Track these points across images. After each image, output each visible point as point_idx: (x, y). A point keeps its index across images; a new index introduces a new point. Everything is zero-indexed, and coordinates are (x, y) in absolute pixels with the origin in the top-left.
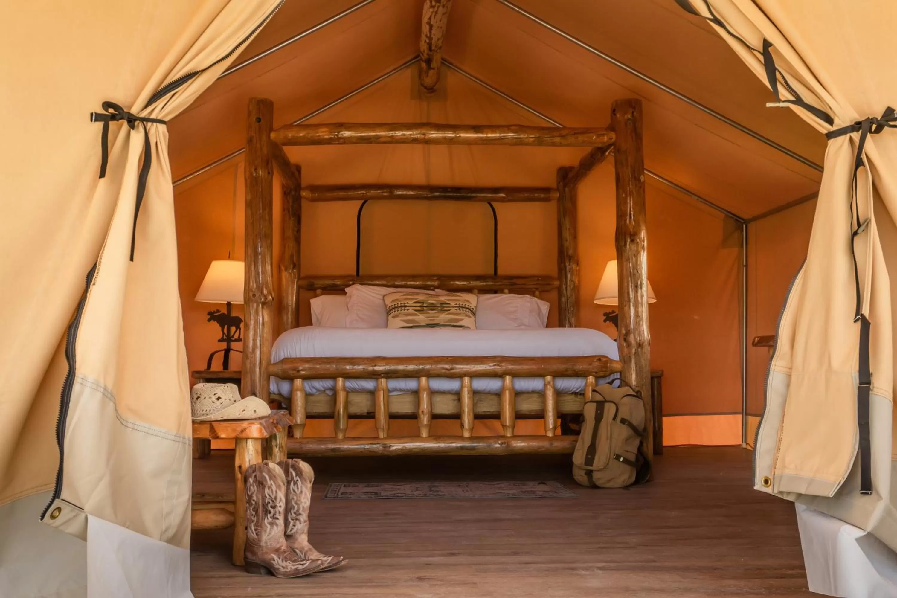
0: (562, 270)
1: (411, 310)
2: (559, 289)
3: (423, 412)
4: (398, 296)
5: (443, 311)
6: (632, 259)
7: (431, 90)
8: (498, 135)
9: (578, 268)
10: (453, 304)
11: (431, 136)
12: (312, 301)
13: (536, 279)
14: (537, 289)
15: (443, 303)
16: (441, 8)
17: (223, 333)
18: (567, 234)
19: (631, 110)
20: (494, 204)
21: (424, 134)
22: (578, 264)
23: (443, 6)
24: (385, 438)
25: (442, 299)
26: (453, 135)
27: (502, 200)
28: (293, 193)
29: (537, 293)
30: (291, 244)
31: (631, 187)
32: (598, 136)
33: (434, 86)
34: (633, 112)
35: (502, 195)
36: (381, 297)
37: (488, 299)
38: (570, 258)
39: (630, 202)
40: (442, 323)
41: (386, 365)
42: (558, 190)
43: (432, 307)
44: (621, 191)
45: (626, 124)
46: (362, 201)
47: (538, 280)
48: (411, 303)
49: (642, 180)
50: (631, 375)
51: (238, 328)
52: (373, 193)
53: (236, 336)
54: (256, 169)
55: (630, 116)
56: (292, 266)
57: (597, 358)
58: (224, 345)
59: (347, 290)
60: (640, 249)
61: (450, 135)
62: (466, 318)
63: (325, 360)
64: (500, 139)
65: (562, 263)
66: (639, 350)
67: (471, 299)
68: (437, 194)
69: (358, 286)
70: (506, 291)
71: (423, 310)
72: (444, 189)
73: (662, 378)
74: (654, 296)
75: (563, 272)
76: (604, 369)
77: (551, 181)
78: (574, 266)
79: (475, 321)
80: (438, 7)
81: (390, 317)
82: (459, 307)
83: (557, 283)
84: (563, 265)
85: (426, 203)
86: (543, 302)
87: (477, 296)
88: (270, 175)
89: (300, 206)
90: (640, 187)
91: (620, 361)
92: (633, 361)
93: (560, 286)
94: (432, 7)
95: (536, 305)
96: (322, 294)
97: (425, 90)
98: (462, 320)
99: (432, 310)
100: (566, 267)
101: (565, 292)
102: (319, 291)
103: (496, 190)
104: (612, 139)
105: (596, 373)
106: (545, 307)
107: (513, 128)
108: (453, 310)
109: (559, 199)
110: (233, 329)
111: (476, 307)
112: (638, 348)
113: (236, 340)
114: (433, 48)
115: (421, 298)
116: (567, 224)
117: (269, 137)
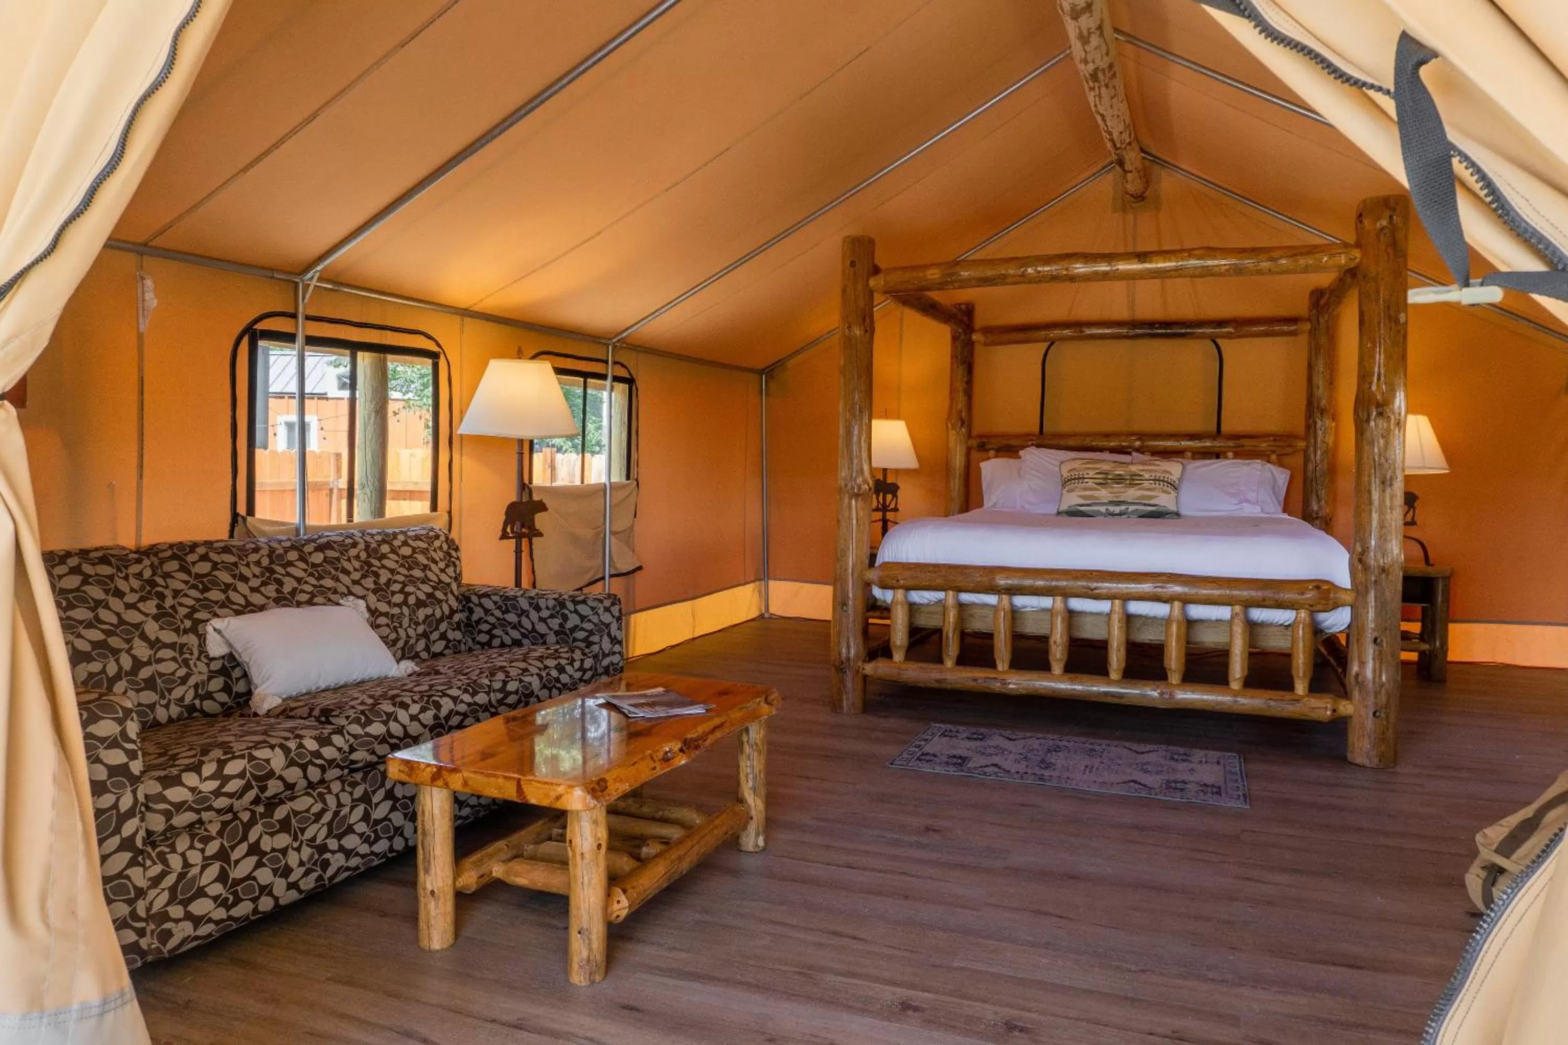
0: (1310, 427)
1: (1091, 483)
2: (1305, 451)
3: (1055, 642)
4: (1076, 464)
5: (1132, 485)
6: (1378, 442)
7: (1140, 197)
8: (1173, 264)
9: (1334, 424)
10: (1147, 476)
11: (1076, 271)
12: (983, 465)
13: (1272, 438)
14: (1273, 452)
15: (1133, 476)
16: (1103, 89)
17: (878, 502)
18: (1320, 381)
19: (1387, 213)
20: (1219, 341)
21: (1067, 269)
22: (1333, 419)
23: (1107, 86)
24: (1004, 672)
25: (1134, 468)
26: (1108, 268)
27: (1229, 336)
28: (962, 337)
29: (1274, 457)
30: (961, 398)
31: (1382, 332)
32: (1332, 256)
33: (1144, 192)
34: (1391, 217)
35: (1231, 330)
36: (1058, 464)
37: (1199, 467)
38: (1323, 412)
39: (1380, 358)
40: (1130, 501)
41: (1008, 578)
42: (1309, 320)
43: (1119, 479)
44: (1365, 338)
45: (1378, 236)
46: (1048, 344)
47: (1275, 440)
48: (1092, 474)
49: (1402, 320)
50: (1368, 613)
51: (895, 495)
52: (1057, 332)
53: (892, 506)
54: (849, 327)
55: (1384, 223)
56: (959, 424)
57: (1314, 584)
58: (879, 515)
59: (1021, 453)
60: (1392, 427)
61: (1103, 267)
62: (1164, 496)
63: (931, 569)
64: (1177, 269)
65: (1310, 417)
66: (1384, 576)
67: (1173, 469)
68: (1139, 331)
69: (1033, 450)
70: (1230, 454)
71: (1106, 484)
72: (1151, 324)
73: (1452, 579)
74: (1447, 467)
75: (1312, 431)
76: (1323, 602)
77: (1301, 307)
78: (1328, 422)
79: (1177, 498)
80: (1099, 88)
81: (1064, 491)
82: (1155, 480)
83: (1302, 444)
84: (1311, 421)
85: (1128, 342)
86: (1280, 469)
87: (1182, 464)
88: (868, 335)
89: (972, 353)
90: (1399, 332)
91: (1352, 590)
92: (1372, 595)
93: (1307, 447)
94: (1092, 89)
95: (1270, 474)
96: (996, 457)
97: (1132, 199)
98: (1156, 497)
99: (1118, 483)
100: (1315, 423)
101: (1312, 456)
102: (992, 453)
103: (1220, 323)
104: (1356, 258)
105: (1311, 606)
106: (1282, 477)
107: (1197, 252)
108: (1146, 484)
109: (1310, 332)
110: (889, 497)
111: (1179, 480)
112: (1380, 574)
113: (892, 510)
114: (1118, 145)
115: (1105, 467)
116: (1320, 366)
117: (867, 285)
